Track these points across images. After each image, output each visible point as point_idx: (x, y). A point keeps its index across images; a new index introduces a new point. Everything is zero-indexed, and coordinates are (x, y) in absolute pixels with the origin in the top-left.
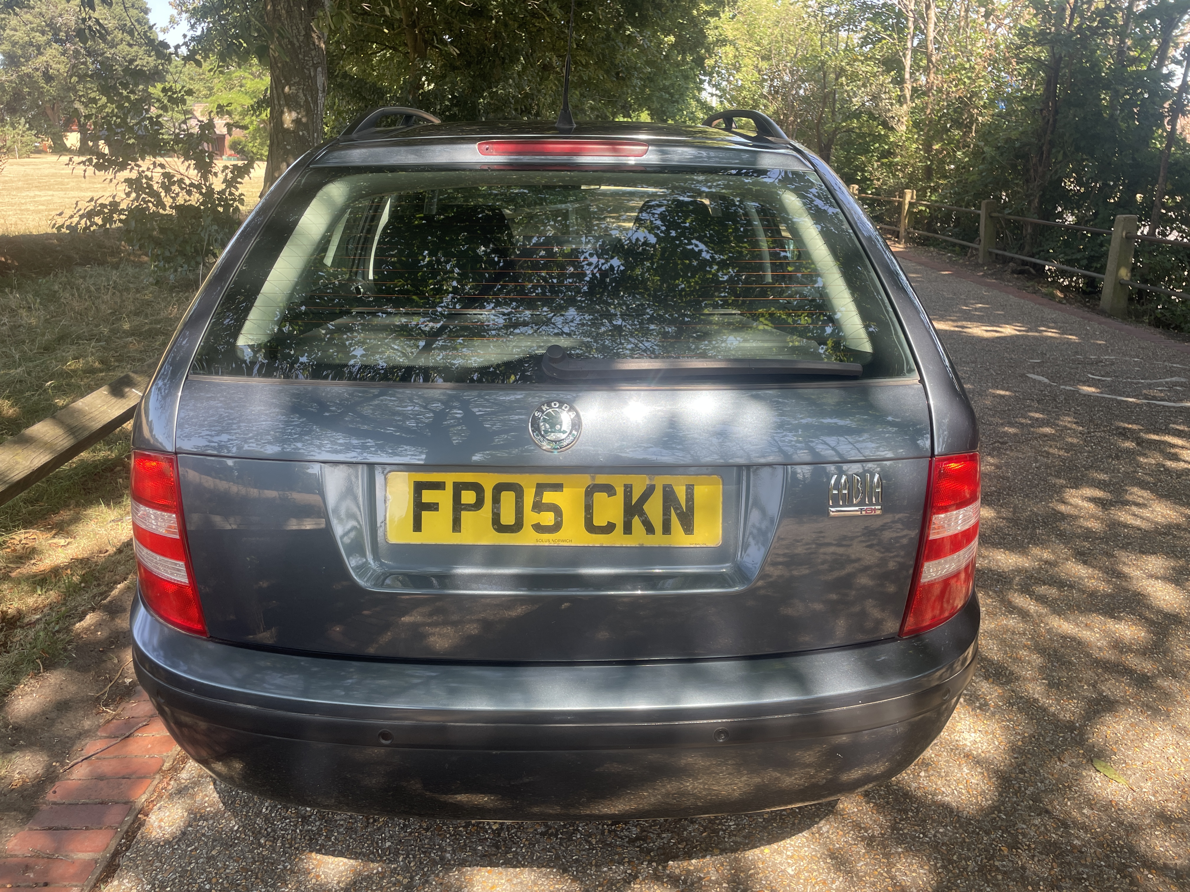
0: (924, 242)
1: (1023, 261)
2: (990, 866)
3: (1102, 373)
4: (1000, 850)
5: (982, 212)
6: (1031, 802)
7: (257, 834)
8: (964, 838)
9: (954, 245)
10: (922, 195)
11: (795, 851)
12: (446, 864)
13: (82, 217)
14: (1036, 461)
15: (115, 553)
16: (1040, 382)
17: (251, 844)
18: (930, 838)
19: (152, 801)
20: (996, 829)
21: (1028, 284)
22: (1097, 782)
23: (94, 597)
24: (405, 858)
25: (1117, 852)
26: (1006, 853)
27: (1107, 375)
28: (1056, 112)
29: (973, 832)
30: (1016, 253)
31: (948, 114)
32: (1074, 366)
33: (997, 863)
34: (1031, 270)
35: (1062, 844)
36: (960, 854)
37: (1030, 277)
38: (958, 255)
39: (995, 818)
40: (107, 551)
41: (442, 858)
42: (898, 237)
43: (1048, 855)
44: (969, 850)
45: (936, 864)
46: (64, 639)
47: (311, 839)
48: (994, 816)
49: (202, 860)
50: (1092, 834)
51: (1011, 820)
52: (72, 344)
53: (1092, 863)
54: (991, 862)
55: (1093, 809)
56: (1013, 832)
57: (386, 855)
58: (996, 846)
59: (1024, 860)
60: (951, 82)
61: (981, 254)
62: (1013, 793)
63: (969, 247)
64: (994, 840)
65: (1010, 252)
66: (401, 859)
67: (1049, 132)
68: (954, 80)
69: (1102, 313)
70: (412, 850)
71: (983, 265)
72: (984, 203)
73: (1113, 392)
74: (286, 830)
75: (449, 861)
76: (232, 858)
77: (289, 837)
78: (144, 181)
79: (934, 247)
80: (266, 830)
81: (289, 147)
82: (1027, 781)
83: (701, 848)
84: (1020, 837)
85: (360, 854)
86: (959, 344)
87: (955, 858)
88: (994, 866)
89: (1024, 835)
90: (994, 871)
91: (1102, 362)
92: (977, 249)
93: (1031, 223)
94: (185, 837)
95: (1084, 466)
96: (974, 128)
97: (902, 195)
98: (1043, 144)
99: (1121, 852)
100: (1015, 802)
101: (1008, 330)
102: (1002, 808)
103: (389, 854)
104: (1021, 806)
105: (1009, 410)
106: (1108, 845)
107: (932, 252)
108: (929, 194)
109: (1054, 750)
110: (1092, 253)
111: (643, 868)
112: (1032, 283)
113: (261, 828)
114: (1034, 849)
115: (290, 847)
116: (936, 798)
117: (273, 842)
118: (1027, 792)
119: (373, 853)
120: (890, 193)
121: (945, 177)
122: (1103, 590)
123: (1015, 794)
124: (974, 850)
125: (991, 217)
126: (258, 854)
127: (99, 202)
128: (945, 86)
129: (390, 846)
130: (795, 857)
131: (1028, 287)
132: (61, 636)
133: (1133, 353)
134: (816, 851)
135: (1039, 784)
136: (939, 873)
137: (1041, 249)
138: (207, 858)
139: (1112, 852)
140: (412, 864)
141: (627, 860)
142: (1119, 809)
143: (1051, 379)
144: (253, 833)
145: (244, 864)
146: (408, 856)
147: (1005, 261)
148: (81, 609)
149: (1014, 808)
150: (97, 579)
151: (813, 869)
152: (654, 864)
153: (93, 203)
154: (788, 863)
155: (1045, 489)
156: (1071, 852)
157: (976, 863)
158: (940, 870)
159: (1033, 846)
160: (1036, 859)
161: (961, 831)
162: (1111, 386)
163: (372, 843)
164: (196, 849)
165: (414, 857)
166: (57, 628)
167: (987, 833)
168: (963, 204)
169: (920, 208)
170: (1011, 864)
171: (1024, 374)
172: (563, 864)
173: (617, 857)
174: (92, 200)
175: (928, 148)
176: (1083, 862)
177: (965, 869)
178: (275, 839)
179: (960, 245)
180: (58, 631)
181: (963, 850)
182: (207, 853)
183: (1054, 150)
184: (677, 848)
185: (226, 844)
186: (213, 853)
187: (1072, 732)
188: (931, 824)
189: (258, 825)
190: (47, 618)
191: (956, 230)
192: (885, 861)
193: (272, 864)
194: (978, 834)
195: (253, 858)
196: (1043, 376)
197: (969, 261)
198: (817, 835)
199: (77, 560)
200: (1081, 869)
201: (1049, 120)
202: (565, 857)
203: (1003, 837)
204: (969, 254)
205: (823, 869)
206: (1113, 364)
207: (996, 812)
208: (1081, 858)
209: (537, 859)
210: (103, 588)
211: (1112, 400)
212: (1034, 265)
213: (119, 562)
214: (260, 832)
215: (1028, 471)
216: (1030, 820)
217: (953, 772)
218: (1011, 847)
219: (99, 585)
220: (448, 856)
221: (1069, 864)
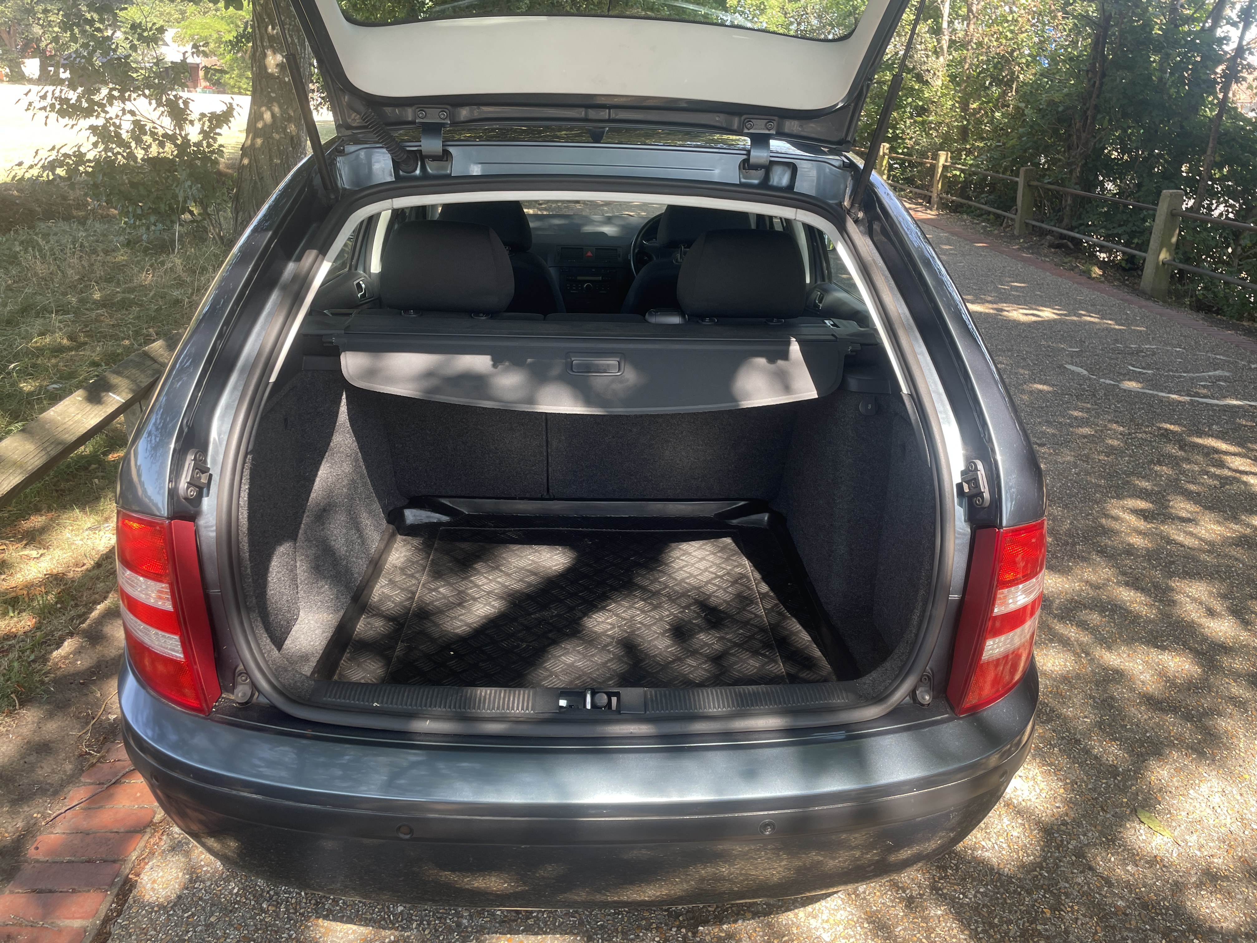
0: (955, 209)
1: (1061, 234)
2: (1032, 930)
3: (1143, 364)
4: (1043, 912)
5: (1020, 180)
6: (1074, 858)
7: (259, 898)
8: (1005, 899)
9: (989, 213)
10: (956, 158)
11: (830, 914)
12: (463, 931)
13: (44, 167)
14: (1076, 466)
15: (94, 568)
16: (1079, 374)
17: (253, 909)
18: (970, 899)
19: (144, 859)
20: (1038, 888)
21: (1066, 260)
22: (1141, 835)
23: (72, 619)
24: (419, 925)
25: (1162, 914)
26: (1048, 915)
27: (1148, 367)
28: (1104, 75)
29: (1015, 891)
30: (1055, 226)
31: (988, 70)
32: (1114, 356)
33: (1039, 927)
34: (1070, 244)
35: (1106, 905)
36: (1001, 917)
37: (1068, 252)
38: (992, 225)
39: (1037, 876)
40: (84, 564)
41: (459, 925)
42: (929, 202)
43: (1091, 918)
44: (1010, 912)
45: (976, 928)
46: (41, 670)
47: (317, 904)
48: (1036, 873)
49: (200, 928)
50: (1136, 894)
51: (1053, 879)
52: (37, 316)
53: (1136, 927)
54: (1034, 926)
55: (1137, 866)
56: (1055, 891)
57: (398, 922)
58: (1039, 908)
59: (1067, 924)
60: (992, 35)
61: (1017, 225)
62: (1055, 847)
63: (1004, 217)
64: (1036, 901)
65: (1048, 224)
66: (414, 926)
67: (1094, 96)
68: (995, 33)
69: (1142, 294)
70: (426, 916)
71: (1018, 237)
72: (1023, 170)
73: (1155, 387)
74: (290, 893)
75: (466, 927)
76: (232, 925)
77: (294, 901)
78: (112, 128)
79: (968, 214)
80: (268, 892)
81: (273, 95)
82: (1069, 834)
83: (733, 911)
84: (1063, 898)
85: (370, 921)
86: (994, 329)
87: (996, 921)
88: (1037, 930)
89: (1067, 895)
90: (1037, 937)
91: (1142, 351)
92: (1012, 220)
93: (1072, 194)
94: (181, 901)
95: (1124, 473)
96: (1014, 86)
97: (936, 157)
98: (1088, 109)
99: (1166, 914)
100: (1057, 858)
101: (1047, 314)
102: (1044, 864)
103: (402, 920)
104: (1063, 862)
105: (1046, 406)
106: (1153, 907)
107: (965, 221)
108: (964, 157)
109: (1096, 799)
110: (1134, 229)
111: (672, 935)
112: (1070, 259)
113: (262, 890)
114: (1078, 911)
115: (295, 913)
116: (976, 853)
117: (276, 907)
118: (1070, 846)
119: (384, 919)
120: (923, 154)
121: (982, 139)
122: (1146, 615)
123: (1057, 848)
124: (1016, 912)
125: (1029, 186)
126: (261, 921)
127: (63, 151)
128: (986, 40)
129: (402, 911)
130: (831, 921)
131: (1066, 263)
132: (37, 666)
133: (1175, 342)
134: (852, 914)
135: (1082, 837)
136: (980, 938)
137: (1081, 222)
138: (205, 925)
139: (1158, 914)
140: (426, 932)
141: (654, 926)
142: (1164, 866)
143: (1090, 371)
144: (254, 896)
145: (245, 932)
146: (421, 923)
147: (1043, 233)
148: (57, 634)
149: (1056, 864)
150: (74, 598)
151: (849, 935)
152: (683, 930)
153: (54, 153)
154: (824, 928)
155: (1085, 498)
156: (1115, 914)
157: (1018, 927)
158: (981, 935)
159: (1076, 908)
160: (1079, 922)
161: (1002, 890)
162: (1152, 380)
163: (383, 908)
164: (193, 915)
165: (429, 924)
166: (32, 657)
167: (1029, 893)
168: (1001, 171)
169: (954, 172)
170: (1053, 929)
171: (1062, 365)
172: (587, 930)
173: (644, 923)
174: (53, 148)
175: (965, 107)
176: (1128, 926)
177: (1007, 934)
178: (278, 903)
179: (994, 214)
180: (34, 661)
181: (1004, 912)
182: (205, 920)
183: (1099, 116)
184: (707, 911)
185: (226, 909)
186: (212, 919)
187: (1116, 778)
188: (971, 883)
189: (260, 887)
190: (21, 644)
191: (992, 197)
192: (925, 925)
193: (276, 932)
194: (1020, 894)
195: (255, 925)
196: (1081, 367)
197: (1004, 232)
198: (853, 896)
199: (51, 575)
200: (1125, 934)
201: (1095, 82)
202: (589, 923)
203: (1046, 897)
204: (1004, 225)
205: (860, 935)
206: (1154, 354)
207: (1038, 869)
208: (1125, 921)
209: (560, 925)
210: (82, 610)
211: (1153, 396)
212: (1073, 239)
213: (98, 578)
214: (261, 895)
215: (1067, 478)
216: (1073, 878)
217: (993, 824)
218: (1053, 909)
219: (77, 605)
220: (465, 921)
221: (1114, 927)
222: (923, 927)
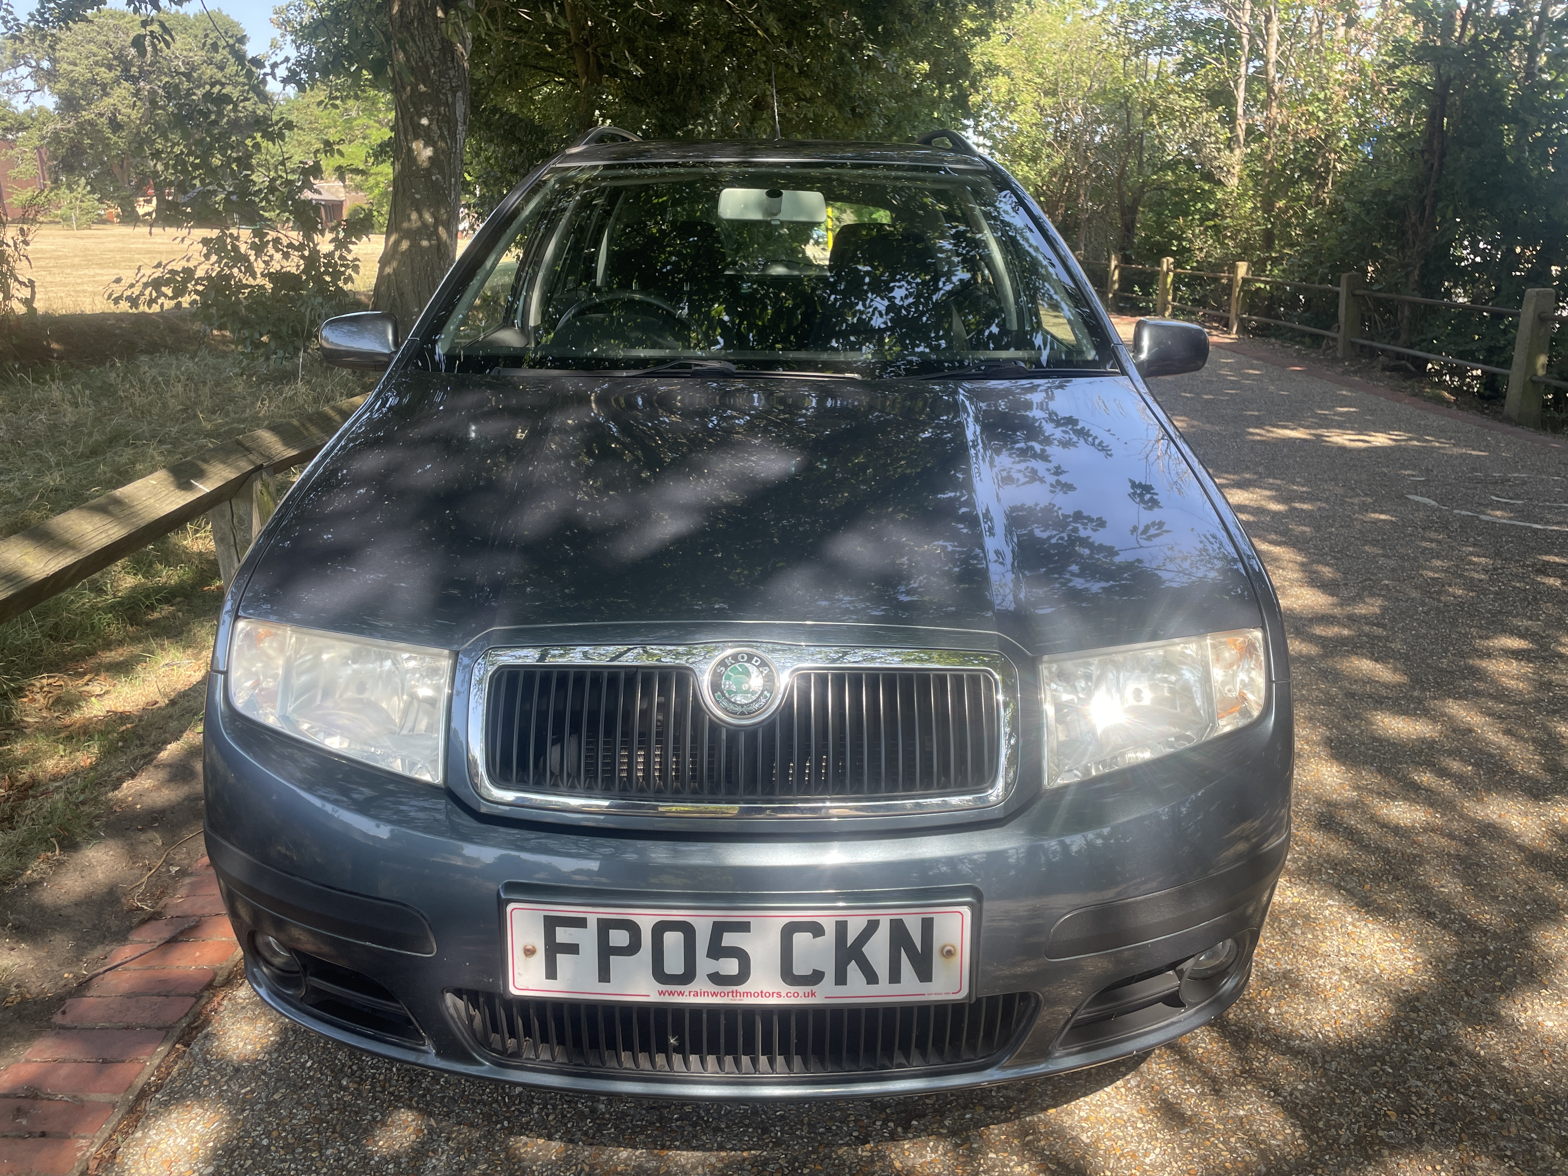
0: (1262, 332)
1: (1398, 353)
2: (1372, 1136)
3: (1511, 494)
4: (1386, 1115)
5: (1342, 290)
6: (1428, 1051)
7: (338, 1073)
8: (1333, 1099)
9: (1303, 334)
10: (1258, 267)
11: (1091, 1110)
12: (598, 1118)
13: (146, 285)
14: (1423, 604)
15: (167, 705)
16: (1425, 505)
17: (329, 1086)
18: (1285, 1097)
19: (196, 1028)
20: (1379, 1086)
21: (1405, 385)
22: (1522, 1025)
23: (134, 760)
24: (542, 1109)
25: (1553, 1120)
26: (1394, 1119)
27: (1517, 497)
28: (1443, 155)
29: (1346, 1090)
30: (1389, 344)
31: (1295, 160)
32: (1471, 485)
33: (1381, 1133)
34: (1409, 366)
35: (1475, 1108)
36: (1328, 1121)
37: (1408, 375)
38: (1308, 347)
39: (1377, 1072)
40: (156, 703)
41: (593, 1111)
42: (1226, 325)
43: (1454, 1123)
44: (1340, 1114)
45: (1293, 1133)
46: (90, 813)
47: (411, 1081)
48: (1375, 1068)
49: (259, 1106)
50: (1516, 1095)
51: (1400, 1075)
52: (127, 445)
53: (1518, 1135)
54: (1373, 1131)
55: (1516, 1061)
56: (1403, 1090)
57: (514, 1104)
58: (1380, 1109)
59: (1419, 1130)
60: (1300, 118)
61: (1340, 346)
62: (1402, 1037)
63: (1323, 337)
64: (1376, 1101)
65: (1379, 342)
66: (535, 1110)
67: (1432, 180)
68: (1303, 114)
69: (1508, 420)
70: (551, 1098)
71: (1343, 360)
72: (1344, 277)
73: (1527, 519)
74: (378, 1068)
75: (603, 1114)
76: (301, 1104)
77: (382, 1077)
78: (229, 240)
79: (1276, 338)
80: (350, 1067)
81: (418, 196)
82: (1422, 1023)
83: (958, 1104)
84: (1414, 1098)
85: (478, 1103)
86: (1312, 457)
87: (1321, 1124)
88: (1378, 1137)
89: (1419, 1095)
90: (1378, 1144)
91: (1509, 480)
92: (1334, 339)
93: (1410, 303)
94: (239, 1075)
95: (1489, 611)
96: (1330, 178)
97: (1233, 269)
98: (1425, 197)
99: (1559, 1121)
100: (1405, 1051)
101: (1380, 440)
102: (1387, 1058)
103: (520, 1103)
104: (1414, 1056)
105: (1384, 540)
106: (1541, 1111)
107: (1273, 344)
108: (1269, 267)
109: (1458, 981)
110: (1492, 344)
111: (876, 1130)
112: (1409, 383)
113: (343, 1065)
114: (1434, 1114)
115: (382, 1092)
116: (1292, 1043)
117: (359, 1084)
118: (1423, 1037)
119: (497, 1101)
120: (1217, 267)
121: (1292, 245)
122: (1522, 770)
123: (1406, 1038)
124: (1349, 1114)
125: (1354, 295)
126: (338, 1099)
127: (169, 267)
128: (1293, 121)
129: (521, 1093)
130: (1092, 1119)
131: (1406, 388)
132: (86, 809)
133: (1551, 470)
134: (1122, 1112)
135: (1439, 1027)
136: (1298, 1145)
137: (1423, 337)
138: (266, 1104)
139: (1548, 1121)
140: (551, 1118)
141: (852, 1118)
142: (1555, 1062)
143: (1441, 501)
144: (332, 1071)
145: (317, 1112)
146: (545, 1107)
147: (1372, 353)
148: (115, 775)
149: (1405, 1058)
150: (140, 737)
151: (1118, 1137)
152: (891, 1124)
153: (161, 270)
154: (1082, 1127)
155: (1437, 639)
156: (1488, 1119)
157: (1352, 1132)
158: (1300, 1141)
159: (1433, 1110)
160: (1437, 1128)
161: (1329, 1088)
162: (1523, 511)
163: (496, 1088)
164: (252, 1091)
165: (554, 1108)
166: (81, 798)
167: (1367, 1092)
168: (1317, 278)
169: (1258, 285)
170: (1401, 1135)
171: (1403, 495)
172: (762, 1121)
173: (838, 1114)
174: (159, 265)
175: (1268, 206)
176: (1505, 1133)
177: (1336, 1140)
178: (362, 1079)
179: (1311, 335)
180: (83, 803)
181: (1332, 1115)
182: (267, 1097)
183: (1440, 205)
184: (925, 1103)
185: (295, 1085)
186: (276, 1097)
187: (1485, 958)
188: (1286, 1078)
189: (340, 1060)
190: (70, 786)
191: (1307, 315)
192: (1221, 1127)
193: (357, 1113)
194: (1354, 1092)
195: (330, 1104)
196: (1429, 497)
197: (1324, 354)
198: (1123, 1090)
199: (115, 713)
200: (1503, 1144)
201: (1433, 165)
202: (765, 1113)
203: (1389, 1097)
204: (1324, 346)
205: (1132, 1137)
206: (1524, 483)
207: (1378, 1064)
208: (1502, 1128)
209: (726, 1115)
210: (147, 749)
211: (1526, 528)
212: (1414, 360)
213: (171, 717)
214: (341, 1070)
215: (1412, 617)
216: (1427, 1075)
217: (1315, 1009)
218: (1400, 1112)
219: (142, 745)
220: (602, 1107)
221: (1485, 1135)
222: (1218, 1129)
